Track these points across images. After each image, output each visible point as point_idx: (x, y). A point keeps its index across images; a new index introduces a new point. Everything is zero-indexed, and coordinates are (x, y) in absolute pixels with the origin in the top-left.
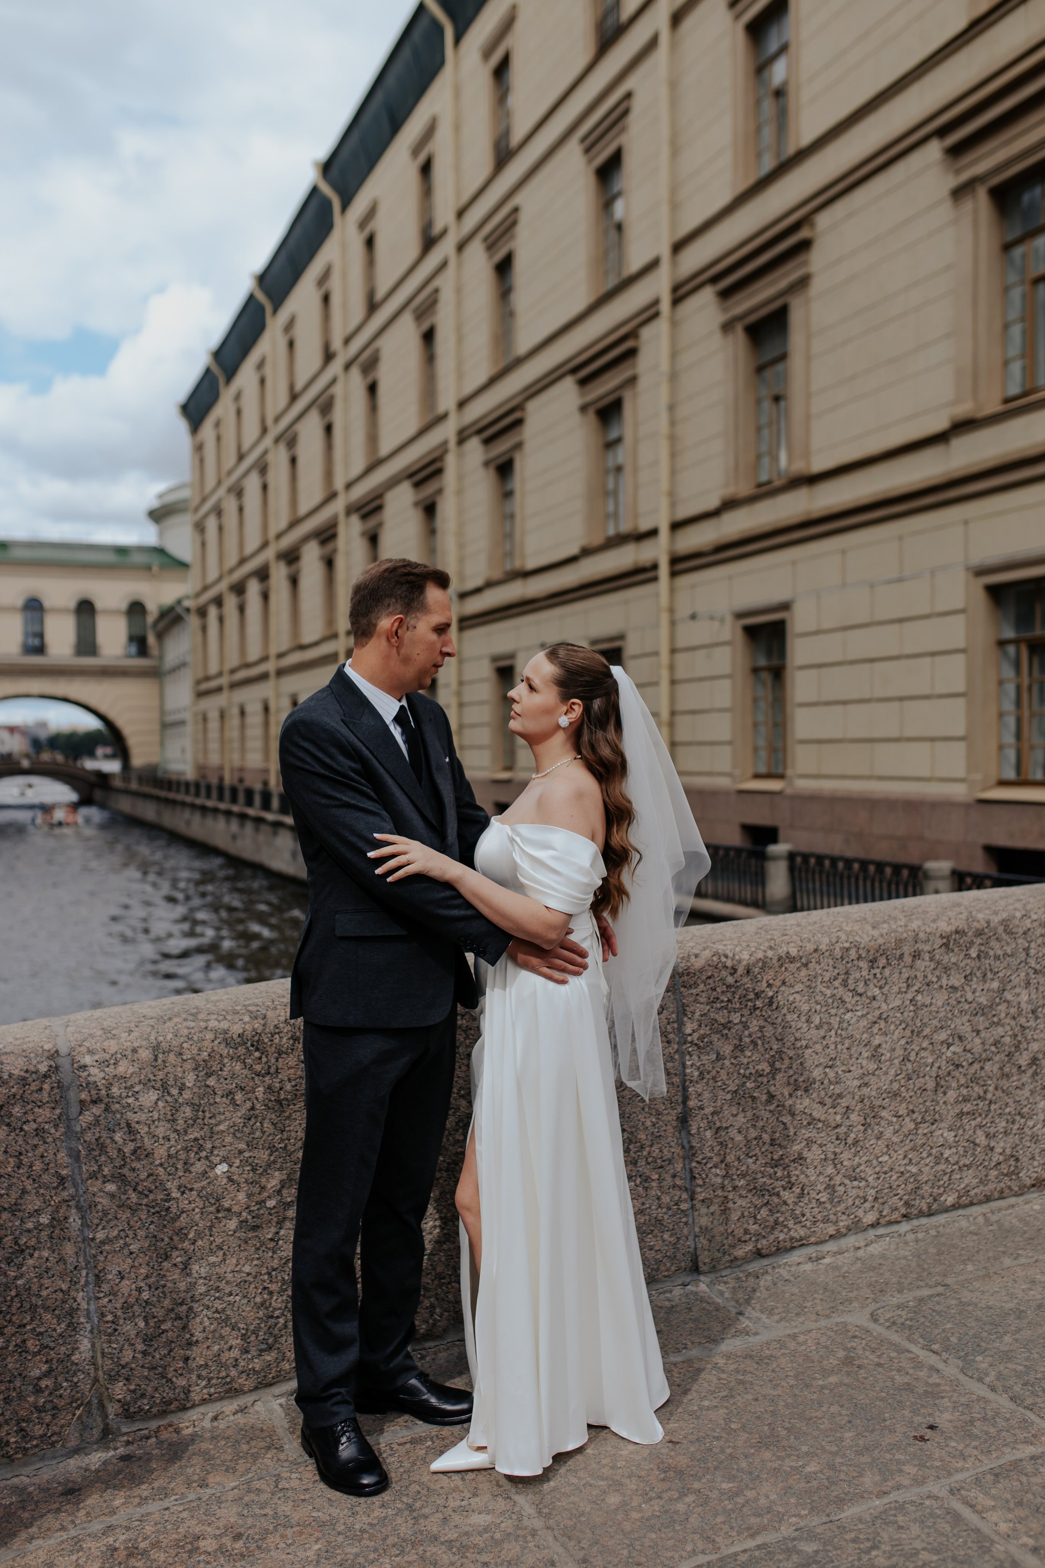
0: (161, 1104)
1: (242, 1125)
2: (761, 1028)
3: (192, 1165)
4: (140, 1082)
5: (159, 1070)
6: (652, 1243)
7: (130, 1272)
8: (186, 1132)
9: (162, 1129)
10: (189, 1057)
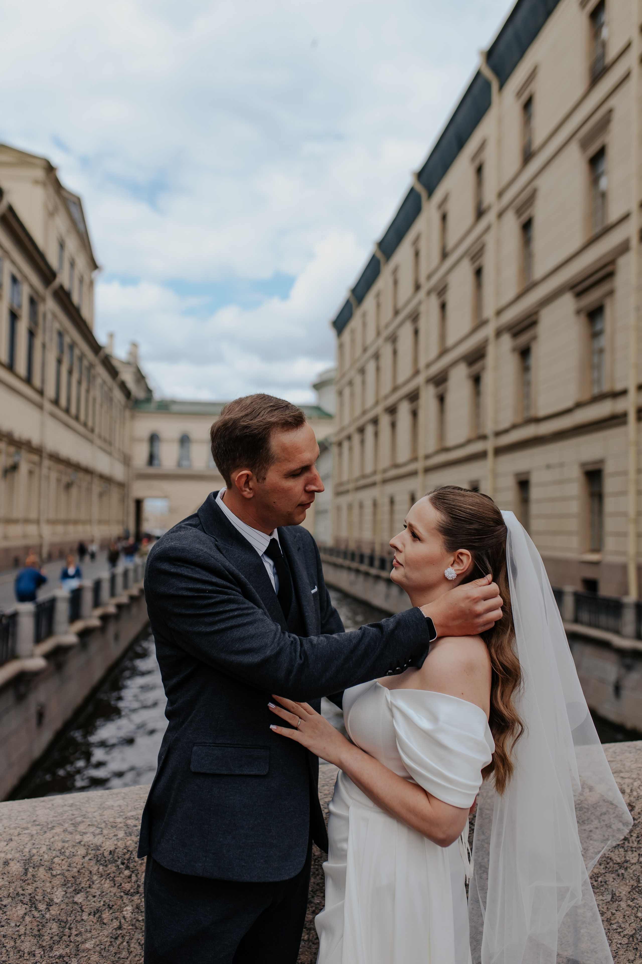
0: (28, 919)
1: (108, 943)
4: (9, 896)
5: (28, 884)
8: (51, 948)
9: (27, 945)
10: (59, 872)
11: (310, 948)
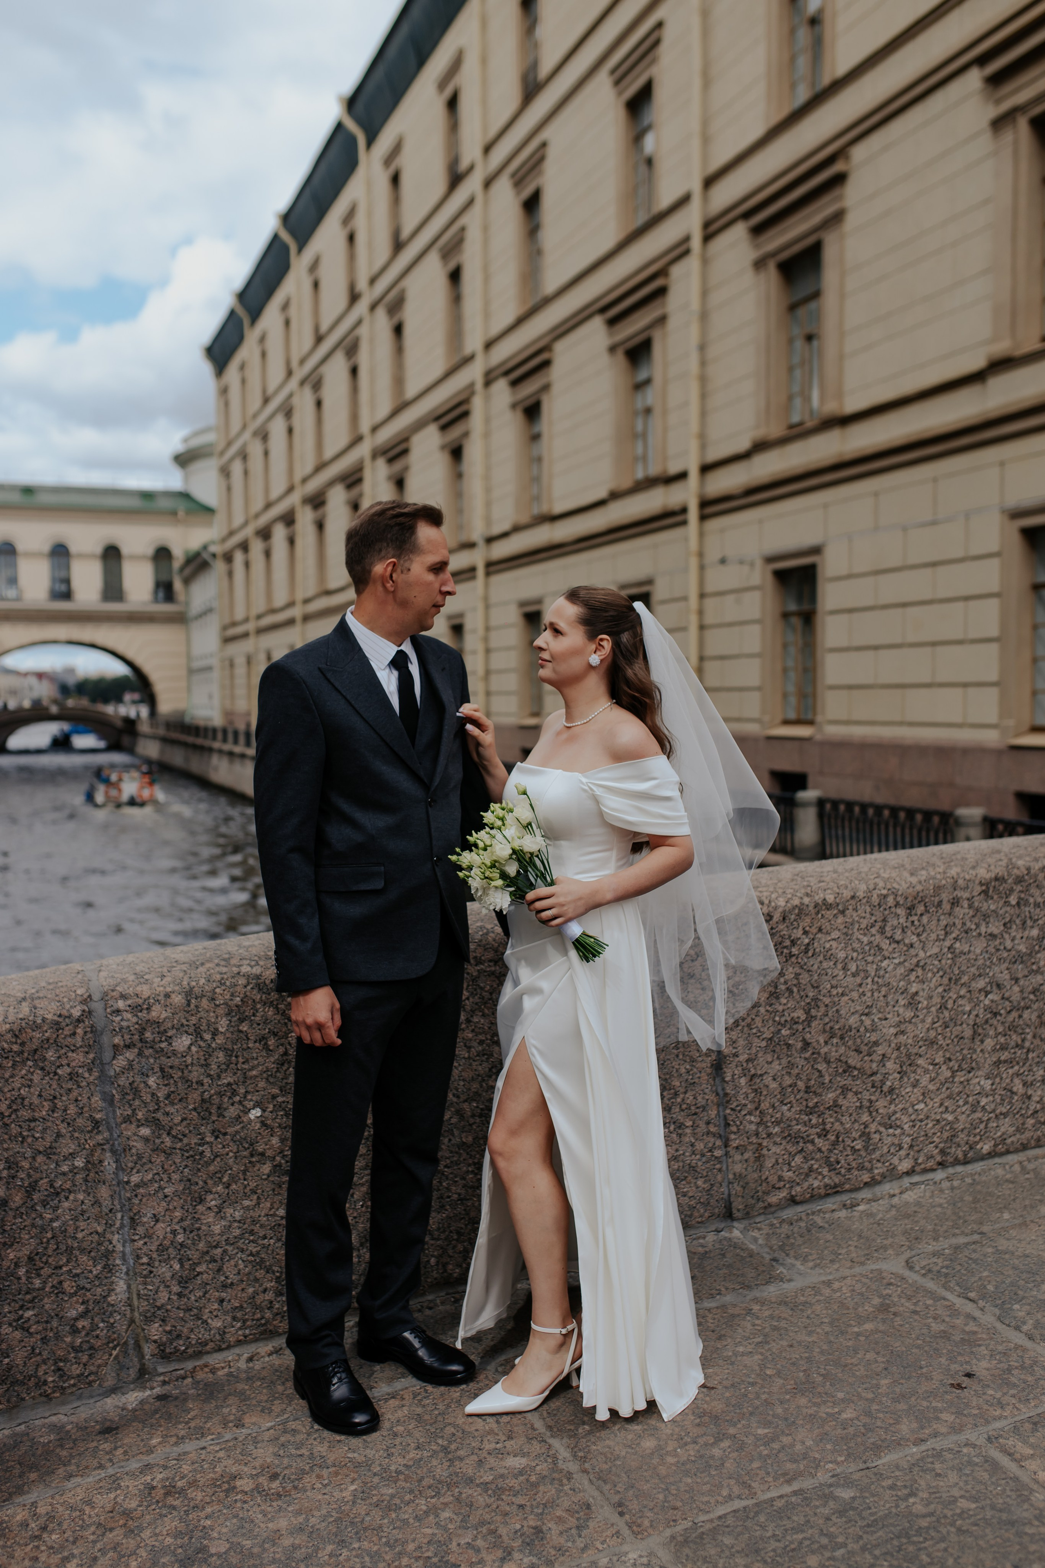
0: (194, 1049)
1: (275, 1070)
2: (797, 975)
3: (225, 1109)
4: (173, 1027)
5: (192, 1015)
6: (685, 1190)
7: (164, 1216)
8: (219, 1077)
9: (195, 1074)
10: (222, 1002)
11: (471, 1065)
